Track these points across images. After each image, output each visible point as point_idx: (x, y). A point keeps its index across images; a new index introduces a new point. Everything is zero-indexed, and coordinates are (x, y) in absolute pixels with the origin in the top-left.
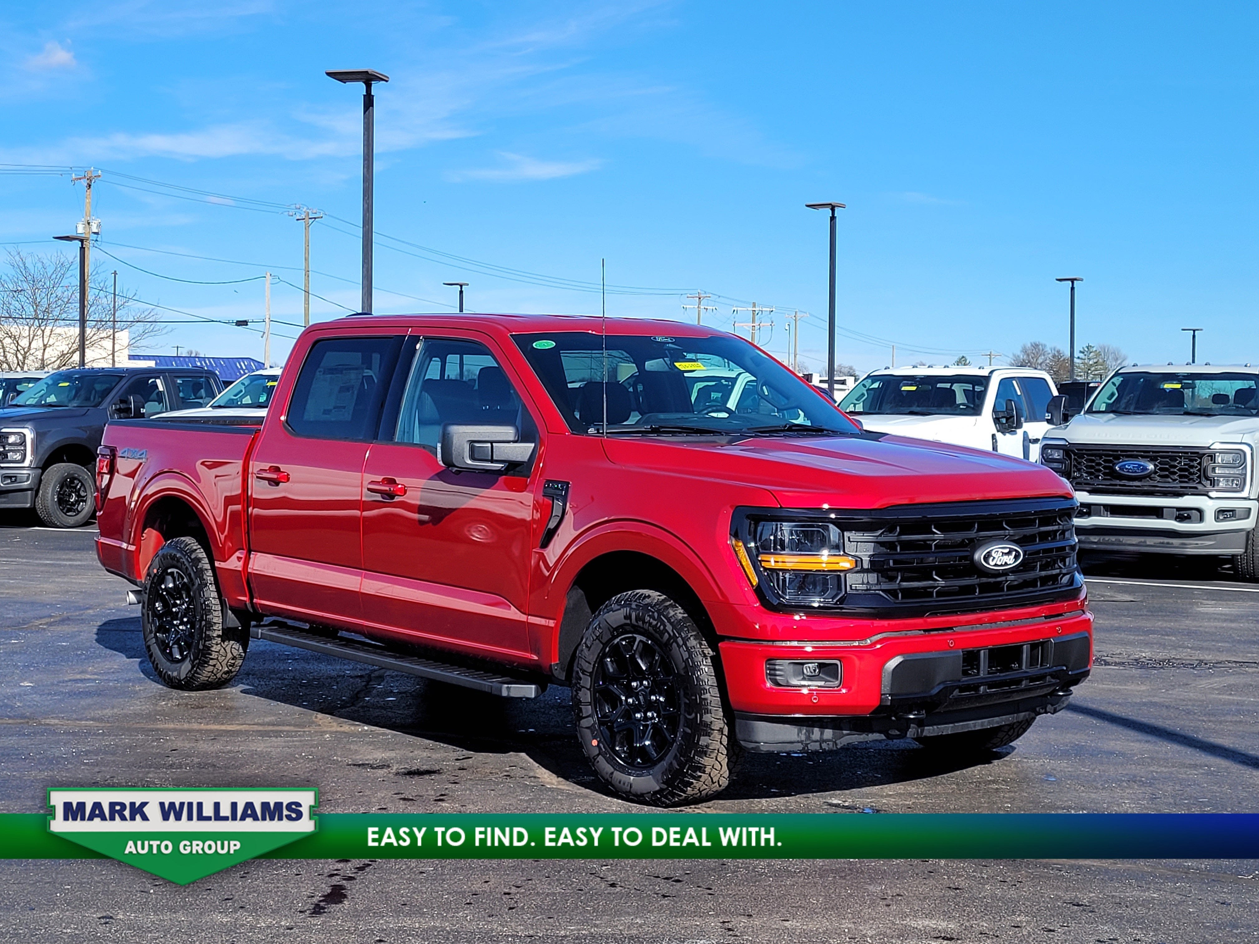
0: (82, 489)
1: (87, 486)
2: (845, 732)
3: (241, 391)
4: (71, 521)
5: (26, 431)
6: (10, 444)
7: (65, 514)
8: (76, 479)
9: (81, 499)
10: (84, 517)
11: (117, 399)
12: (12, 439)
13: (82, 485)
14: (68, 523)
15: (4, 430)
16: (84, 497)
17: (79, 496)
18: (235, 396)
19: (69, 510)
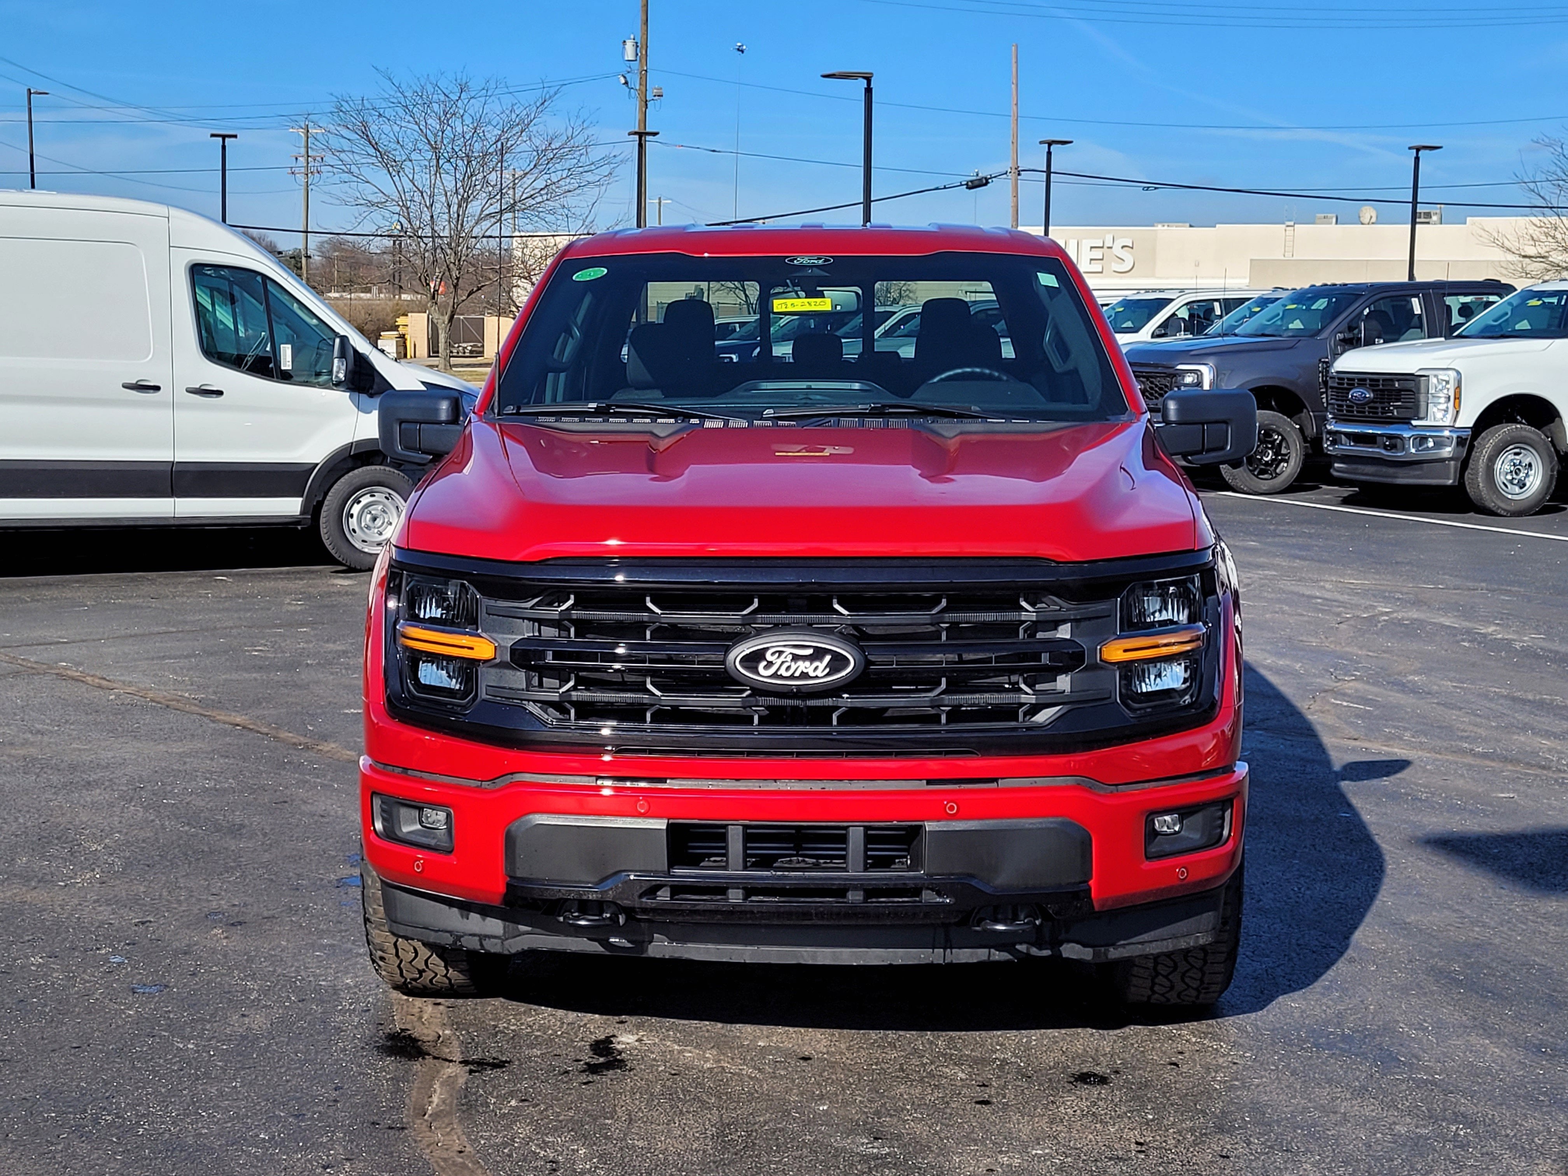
0: (1284, 445)
1: (1290, 441)
2: (522, 928)
3: (1507, 314)
4: (1265, 485)
5: (1204, 369)
6: (1186, 385)
7: (1257, 476)
8: (1274, 431)
9: (1280, 458)
10: (1283, 481)
11: (1344, 325)
12: (1189, 379)
13: (1283, 439)
14: (1260, 489)
15: (1180, 367)
16: (1286, 455)
17: (1277, 454)
18: (1495, 321)
19: (1263, 472)
